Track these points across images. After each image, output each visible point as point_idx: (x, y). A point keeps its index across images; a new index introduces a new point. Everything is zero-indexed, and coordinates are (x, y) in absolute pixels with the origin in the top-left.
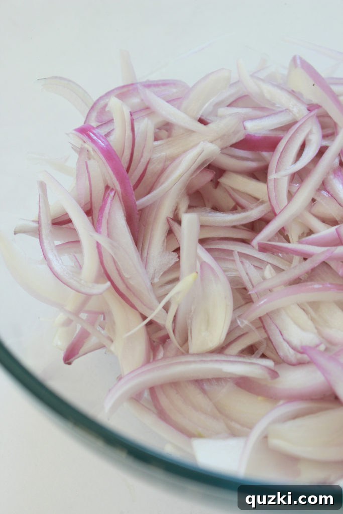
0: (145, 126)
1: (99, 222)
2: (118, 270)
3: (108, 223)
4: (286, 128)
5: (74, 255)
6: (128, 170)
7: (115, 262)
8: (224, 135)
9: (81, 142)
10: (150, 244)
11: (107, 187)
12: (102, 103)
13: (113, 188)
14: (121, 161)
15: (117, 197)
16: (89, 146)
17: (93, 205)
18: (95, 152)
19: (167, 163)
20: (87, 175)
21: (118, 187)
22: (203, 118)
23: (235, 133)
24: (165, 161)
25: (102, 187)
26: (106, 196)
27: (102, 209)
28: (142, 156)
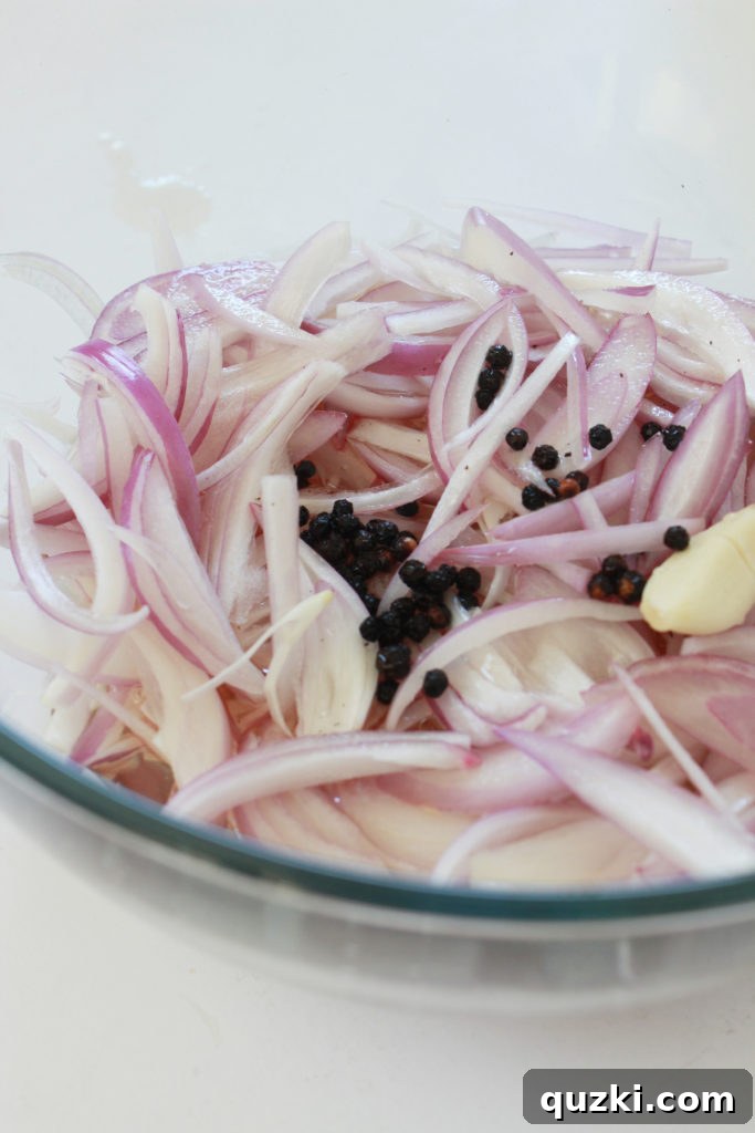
0: (205, 341)
1: (125, 509)
2: (165, 596)
3: (142, 510)
4: (457, 331)
5: (76, 581)
6: (178, 415)
7: (158, 580)
8: (354, 349)
9: (86, 371)
10: (223, 552)
11: (138, 449)
12: (120, 306)
13: (151, 447)
14: (163, 399)
15: (156, 463)
16: (101, 376)
17: (113, 484)
18: (115, 386)
19: (249, 405)
20: (99, 429)
21: (160, 445)
22: (311, 322)
23: (375, 343)
24: (245, 403)
25: (129, 449)
26: (137, 463)
27: (129, 487)
28: (201, 395)
